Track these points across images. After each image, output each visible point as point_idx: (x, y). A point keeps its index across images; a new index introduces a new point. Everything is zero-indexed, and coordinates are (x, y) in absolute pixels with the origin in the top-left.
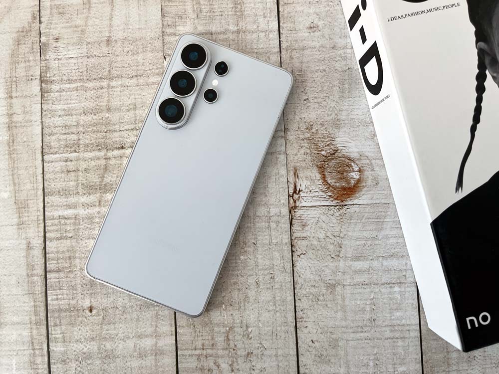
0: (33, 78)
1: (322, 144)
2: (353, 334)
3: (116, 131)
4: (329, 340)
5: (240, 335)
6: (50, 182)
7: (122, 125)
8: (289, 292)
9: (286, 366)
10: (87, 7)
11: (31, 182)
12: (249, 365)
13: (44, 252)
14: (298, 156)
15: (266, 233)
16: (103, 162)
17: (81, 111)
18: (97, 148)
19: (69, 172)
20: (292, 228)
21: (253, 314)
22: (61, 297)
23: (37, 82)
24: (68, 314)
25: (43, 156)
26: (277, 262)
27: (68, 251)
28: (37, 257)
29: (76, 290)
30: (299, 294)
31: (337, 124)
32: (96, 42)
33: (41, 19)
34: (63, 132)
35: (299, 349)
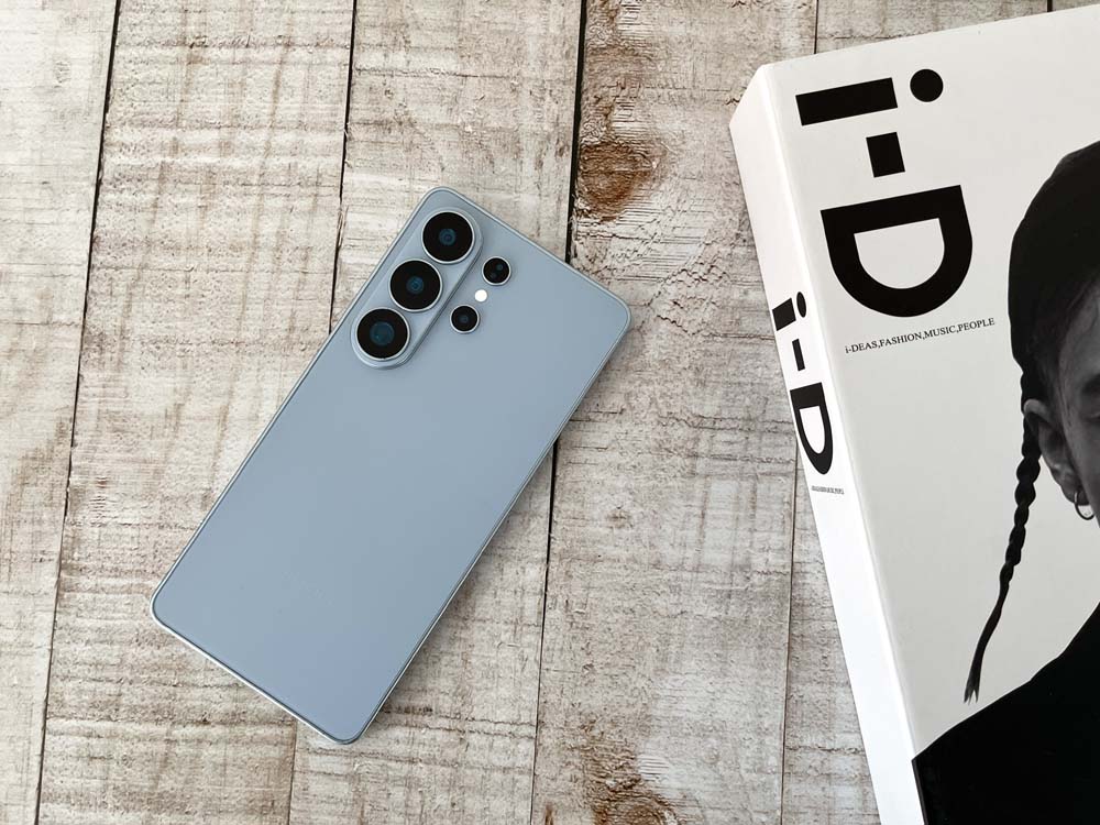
0: (45, 557)
1: (610, 764)
3: (198, 687)
7: (210, 675)
10: (173, 423)
14: (559, 782)
16: (161, 747)
17: (132, 636)
19: (92, 758)
23: (52, 567)
25: (45, 719)
31: (644, 725)
32: (181, 497)
33: (75, 437)
34: (90, 675)
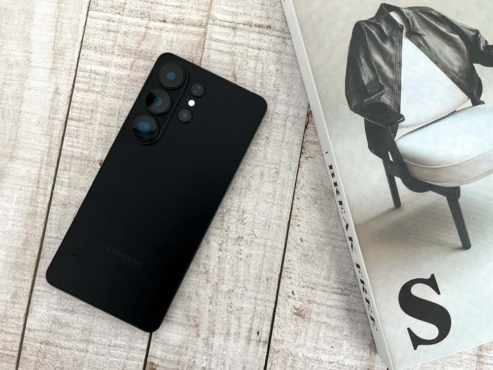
2: (341, 242)
4: (317, 242)
5: (235, 218)
6: (89, 36)
8: (289, 189)
9: (272, 257)
11: (72, 33)
12: (237, 248)
13: (69, 100)
15: (280, 130)
18: (140, 16)
20: (307, 131)
21: (251, 202)
22: (76, 146)
24: (79, 162)
26: (284, 159)
27: (92, 104)
28: (62, 103)
29: (91, 141)
30: (299, 193)
35: (288, 244)
